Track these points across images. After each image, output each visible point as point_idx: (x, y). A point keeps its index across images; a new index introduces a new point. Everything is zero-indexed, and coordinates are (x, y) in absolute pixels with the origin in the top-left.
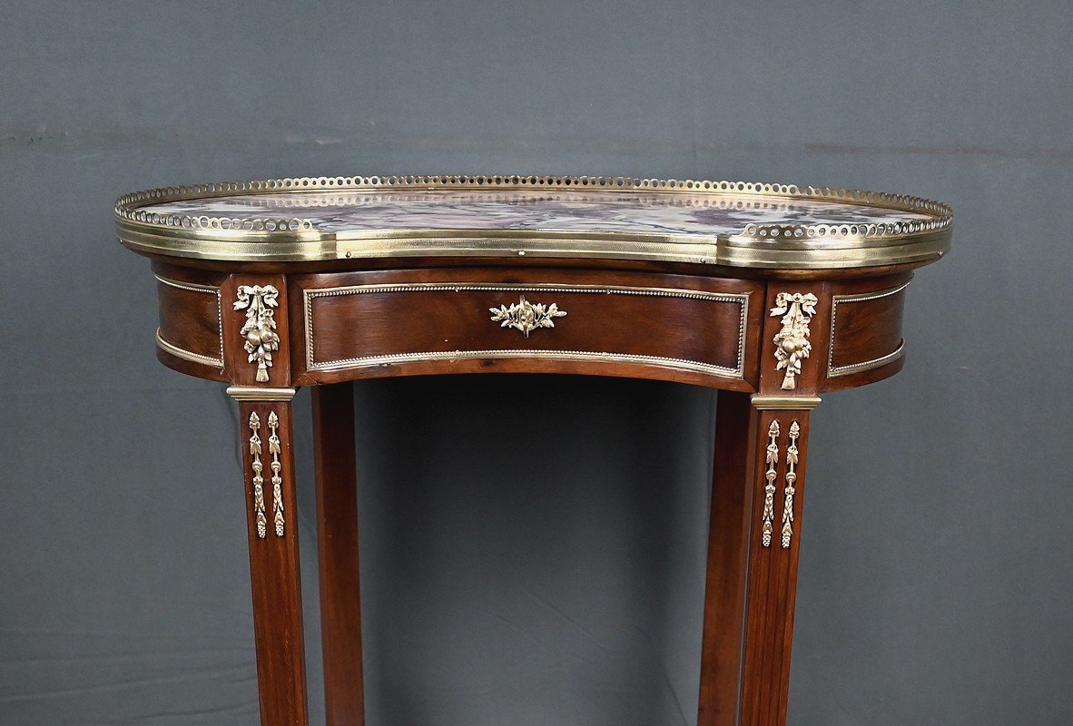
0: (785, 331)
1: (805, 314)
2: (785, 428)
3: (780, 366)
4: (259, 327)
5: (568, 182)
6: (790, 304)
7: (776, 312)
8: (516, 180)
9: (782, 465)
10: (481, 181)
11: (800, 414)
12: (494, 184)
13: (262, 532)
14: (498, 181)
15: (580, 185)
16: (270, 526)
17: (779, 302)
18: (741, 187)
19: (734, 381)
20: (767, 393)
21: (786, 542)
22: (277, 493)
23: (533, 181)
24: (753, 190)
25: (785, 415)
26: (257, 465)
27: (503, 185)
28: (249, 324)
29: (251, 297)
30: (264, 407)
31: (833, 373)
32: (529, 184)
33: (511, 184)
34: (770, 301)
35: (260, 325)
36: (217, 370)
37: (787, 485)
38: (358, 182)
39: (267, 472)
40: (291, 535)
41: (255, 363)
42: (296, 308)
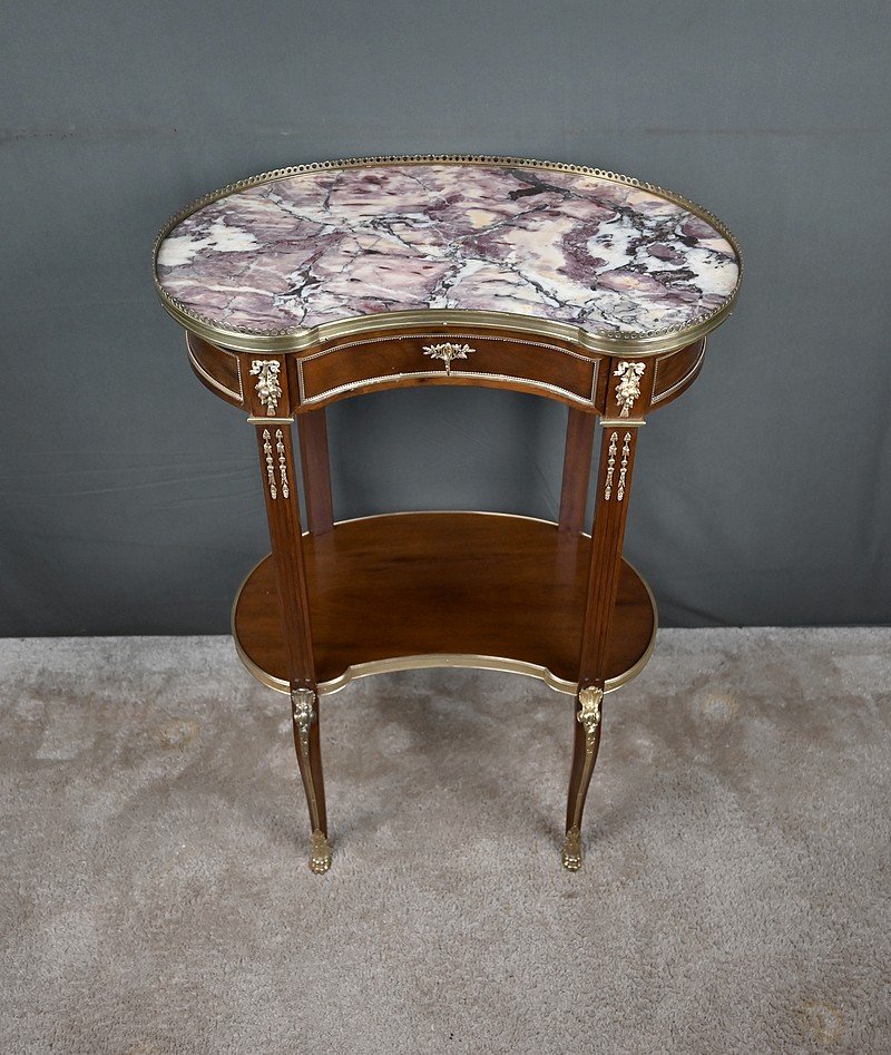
0: (624, 385)
1: (636, 375)
2: (621, 436)
3: (619, 403)
4: (268, 387)
5: (470, 159)
6: (627, 369)
7: (617, 373)
8: (432, 158)
9: (619, 457)
10: (405, 159)
11: (632, 430)
12: (415, 161)
13: (274, 496)
14: (419, 159)
15: (479, 162)
16: (280, 493)
17: (620, 368)
18: (597, 173)
19: (588, 407)
20: (610, 417)
21: (620, 497)
22: (284, 475)
23: (445, 158)
24: (606, 176)
25: (621, 431)
26: (269, 459)
27: (422, 161)
28: (261, 384)
29: (261, 368)
30: (273, 428)
31: (655, 400)
32: (441, 160)
33: (428, 161)
34: (614, 365)
35: (269, 382)
36: (239, 402)
37: (622, 467)
38: (314, 167)
39: (276, 463)
40: (293, 498)
41: (266, 405)
42: (293, 377)
